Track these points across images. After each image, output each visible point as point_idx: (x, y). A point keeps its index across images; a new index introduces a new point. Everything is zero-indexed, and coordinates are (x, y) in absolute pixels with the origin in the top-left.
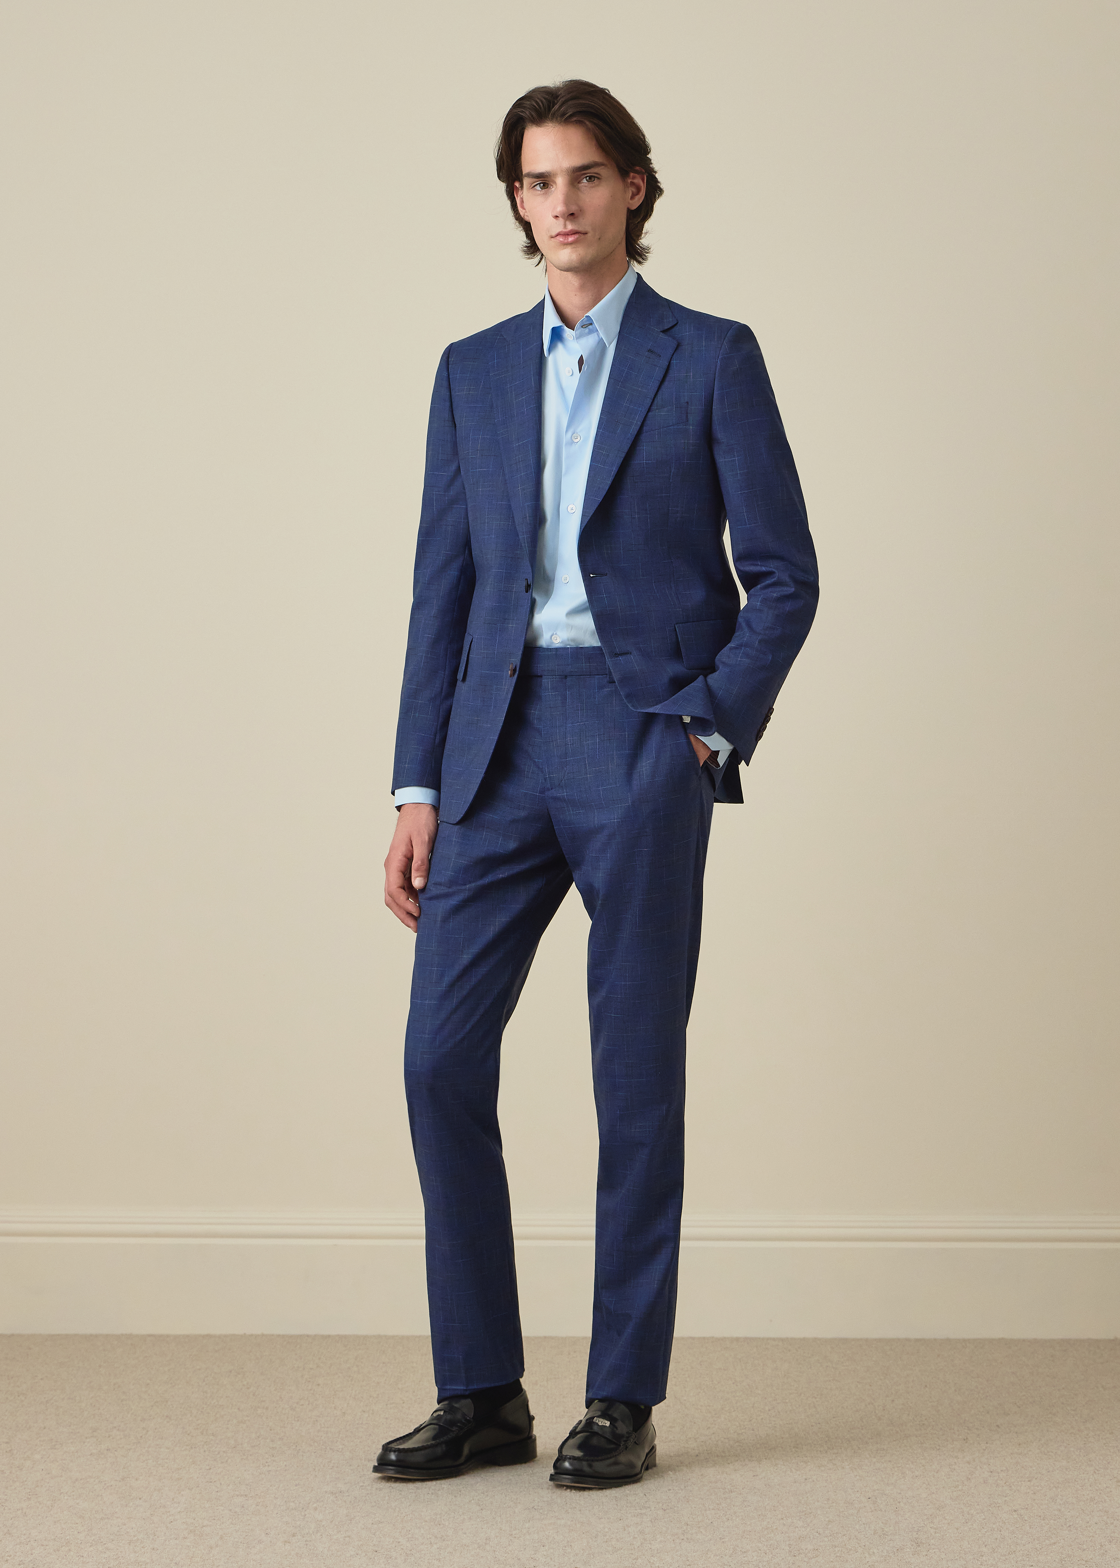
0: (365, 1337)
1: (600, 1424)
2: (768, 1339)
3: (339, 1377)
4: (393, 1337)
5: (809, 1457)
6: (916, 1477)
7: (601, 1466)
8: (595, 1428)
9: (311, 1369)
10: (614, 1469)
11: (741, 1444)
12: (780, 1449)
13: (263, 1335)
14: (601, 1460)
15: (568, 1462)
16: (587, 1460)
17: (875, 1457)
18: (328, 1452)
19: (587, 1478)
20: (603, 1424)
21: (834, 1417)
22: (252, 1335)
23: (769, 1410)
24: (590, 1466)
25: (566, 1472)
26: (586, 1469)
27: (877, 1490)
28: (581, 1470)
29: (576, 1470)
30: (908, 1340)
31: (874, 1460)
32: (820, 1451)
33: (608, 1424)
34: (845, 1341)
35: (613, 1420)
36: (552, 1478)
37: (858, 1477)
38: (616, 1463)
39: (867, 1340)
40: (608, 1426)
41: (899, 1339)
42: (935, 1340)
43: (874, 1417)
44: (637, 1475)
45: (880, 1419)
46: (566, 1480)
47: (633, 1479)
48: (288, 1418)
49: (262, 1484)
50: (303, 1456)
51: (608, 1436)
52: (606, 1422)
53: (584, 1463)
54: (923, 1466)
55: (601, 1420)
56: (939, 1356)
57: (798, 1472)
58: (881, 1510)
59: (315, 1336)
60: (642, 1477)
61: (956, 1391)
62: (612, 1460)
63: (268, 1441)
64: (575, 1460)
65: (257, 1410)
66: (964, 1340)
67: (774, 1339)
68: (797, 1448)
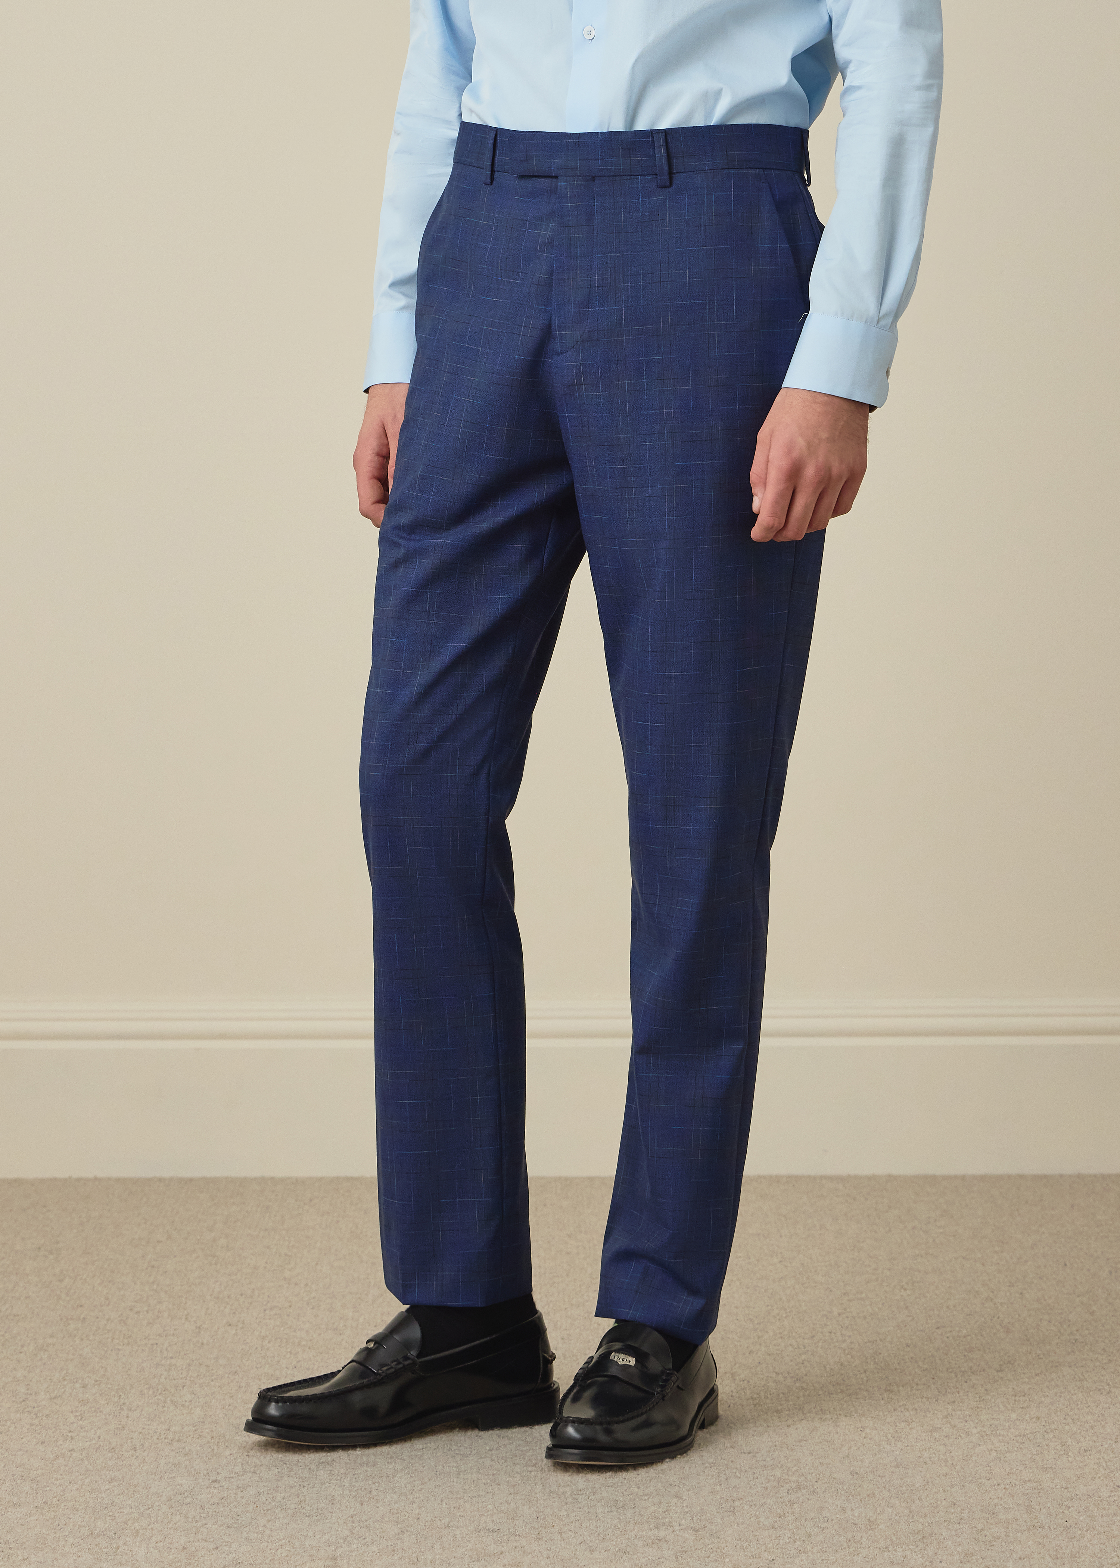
0: (243, 1182)
1: (621, 1362)
2: (822, 1177)
3: (198, 1257)
4: (283, 1180)
5: (912, 1410)
6: (1085, 1451)
7: (623, 1431)
8: (613, 1371)
9: (159, 1242)
10: (643, 1435)
11: (804, 1385)
12: (865, 1393)
13: (96, 1179)
14: (622, 1422)
15: (572, 1426)
16: (601, 1424)
17: (1013, 1410)
18: (168, 1407)
19: (601, 1452)
20: (625, 1362)
21: (938, 1328)
22: (78, 1180)
23: (839, 1314)
24: (608, 1432)
25: (572, 1444)
26: (603, 1438)
27: (1030, 1481)
28: (593, 1440)
29: (585, 1440)
30: (1022, 1177)
31: (1014, 1416)
32: (927, 1398)
33: (632, 1361)
34: (932, 1180)
35: (641, 1357)
36: (551, 1453)
37: (994, 1454)
38: (647, 1424)
39: (963, 1178)
40: (633, 1365)
41: (1009, 1176)
42: (1061, 1176)
43: (998, 1327)
44: (684, 1438)
45: (1008, 1331)
46: (572, 1455)
47: (678, 1446)
48: (113, 1339)
49: (57, 1479)
50: (128, 1417)
51: (637, 1382)
52: (630, 1358)
53: (598, 1427)
54: (1092, 1427)
55: (622, 1356)
56: (1073, 1206)
57: (899, 1444)
58: (1042, 1527)
59: (171, 1179)
60: (693, 1440)
61: (1110, 1273)
62: (639, 1420)
63: (77, 1385)
64: (582, 1423)
65: (69, 1324)
66: (1105, 1177)
67: (831, 1178)
68: (892, 1391)
